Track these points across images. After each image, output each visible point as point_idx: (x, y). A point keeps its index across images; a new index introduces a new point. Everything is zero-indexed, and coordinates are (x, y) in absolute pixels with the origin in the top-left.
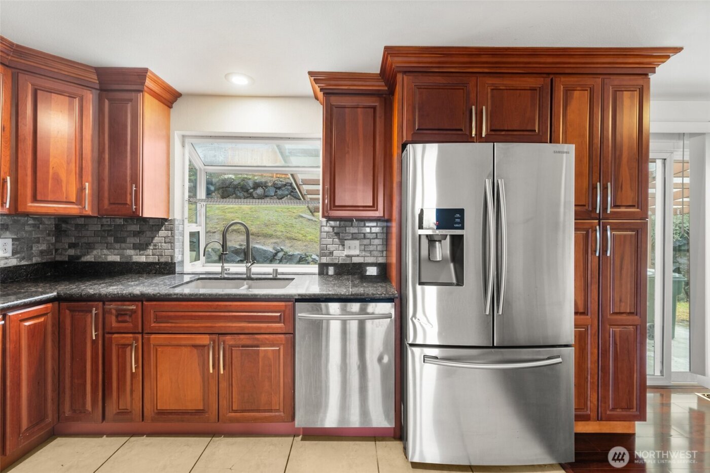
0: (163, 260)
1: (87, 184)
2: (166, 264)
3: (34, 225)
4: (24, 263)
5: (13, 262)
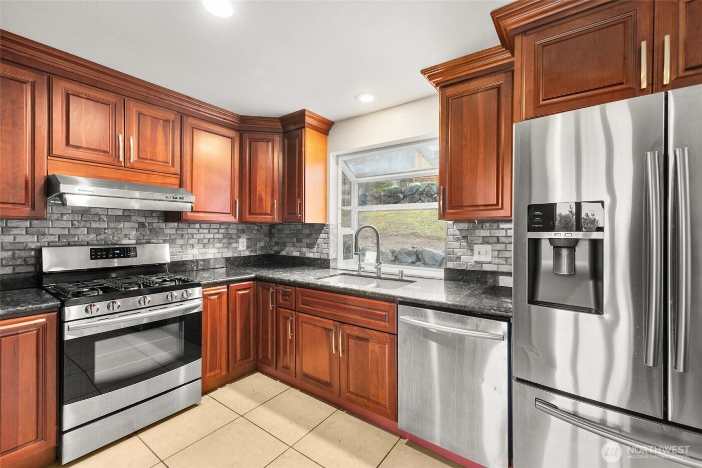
0: (323, 257)
1: (275, 201)
2: (324, 260)
3: (258, 230)
4: (252, 254)
5: (247, 253)
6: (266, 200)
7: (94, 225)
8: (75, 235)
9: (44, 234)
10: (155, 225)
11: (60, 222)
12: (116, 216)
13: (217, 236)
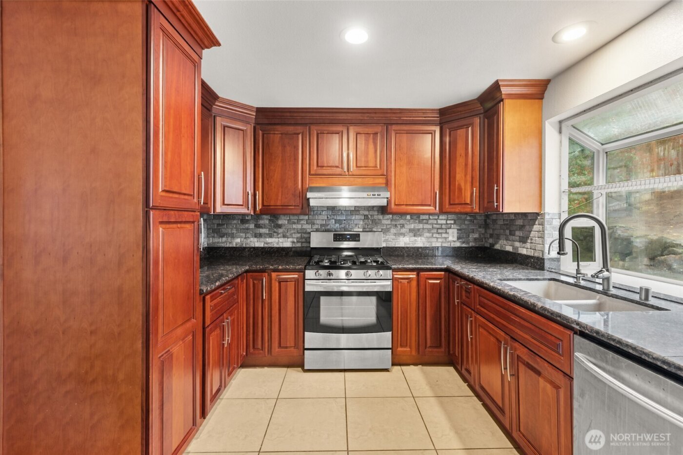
0: (536, 255)
1: (475, 189)
3: (470, 220)
4: (464, 245)
5: (458, 244)
6: (465, 189)
7: (339, 218)
8: (328, 224)
9: (314, 224)
10: (375, 217)
11: (322, 216)
12: (351, 210)
13: (426, 226)
